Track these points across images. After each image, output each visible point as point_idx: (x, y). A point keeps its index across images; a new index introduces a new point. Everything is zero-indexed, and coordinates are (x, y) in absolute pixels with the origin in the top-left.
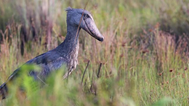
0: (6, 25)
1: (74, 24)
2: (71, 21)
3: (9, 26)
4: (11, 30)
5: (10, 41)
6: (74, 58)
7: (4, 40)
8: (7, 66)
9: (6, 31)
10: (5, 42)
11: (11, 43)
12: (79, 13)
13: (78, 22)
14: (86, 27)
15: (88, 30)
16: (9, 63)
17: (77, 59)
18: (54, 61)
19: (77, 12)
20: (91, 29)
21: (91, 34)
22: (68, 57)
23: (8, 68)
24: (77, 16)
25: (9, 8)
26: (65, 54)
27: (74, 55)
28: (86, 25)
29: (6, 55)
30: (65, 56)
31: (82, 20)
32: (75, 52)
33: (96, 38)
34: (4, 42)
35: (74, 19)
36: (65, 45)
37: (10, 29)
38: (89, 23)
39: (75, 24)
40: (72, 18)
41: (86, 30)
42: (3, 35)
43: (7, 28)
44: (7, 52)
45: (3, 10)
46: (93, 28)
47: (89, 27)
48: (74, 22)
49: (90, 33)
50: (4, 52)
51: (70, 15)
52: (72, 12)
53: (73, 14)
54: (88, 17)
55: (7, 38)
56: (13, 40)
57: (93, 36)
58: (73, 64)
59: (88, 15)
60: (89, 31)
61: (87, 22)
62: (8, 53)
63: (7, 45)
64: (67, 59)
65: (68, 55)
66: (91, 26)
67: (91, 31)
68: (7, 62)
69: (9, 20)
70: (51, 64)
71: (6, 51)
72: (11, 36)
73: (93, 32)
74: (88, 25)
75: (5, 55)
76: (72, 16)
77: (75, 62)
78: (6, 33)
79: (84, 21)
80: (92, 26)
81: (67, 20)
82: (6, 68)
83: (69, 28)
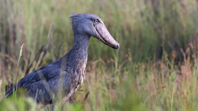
0: (188, 43)
1: (83, 32)
2: (80, 29)
3: (191, 44)
4: (194, 49)
5: (192, 61)
6: (81, 72)
7: (185, 60)
8: (189, 91)
9: (188, 50)
10: (187, 63)
11: (194, 64)
12: (87, 18)
13: (88, 29)
14: (98, 34)
15: (100, 37)
16: (191, 88)
17: (84, 74)
18: (56, 77)
19: (85, 18)
20: (104, 36)
21: (105, 42)
22: (72, 72)
23: (190, 93)
24: (86, 22)
25: (191, 22)
26: (69, 67)
27: (80, 69)
28: (97, 32)
29: (188, 78)
30: (69, 70)
31: (92, 26)
32: (81, 65)
33: (110, 46)
34: (185, 63)
35: (82, 26)
36: (70, 56)
37: (192, 47)
38: (101, 29)
39: (85, 32)
40: (79, 25)
41: (98, 38)
42: (184, 55)
43: (190, 46)
44: (189, 75)
45: (184, 25)
46: (106, 34)
47: (101, 33)
48: (83, 30)
49: (103, 41)
50: (186, 75)
51: (76, 22)
52: (78, 18)
53: (80, 21)
54: (99, 21)
55: (189, 58)
56: (195, 61)
57: (106, 44)
58: (79, 80)
59: (98, 20)
60: (102, 39)
61: (97, 28)
62: (191, 76)
63: (188, 67)
64: (72, 74)
65: (72, 69)
66: (103, 32)
67: (104, 39)
68: (188, 87)
69: (191, 36)
70: (52, 81)
71: (187, 74)
72: (194, 56)
73: (106, 39)
74: (100, 32)
75: (186, 78)
76: (79, 23)
77: (82, 77)
78: (188, 52)
79: (94, 27)
80: (105, 32)
81: (73, 28)
82: (187, 93)
83: (77, 37)
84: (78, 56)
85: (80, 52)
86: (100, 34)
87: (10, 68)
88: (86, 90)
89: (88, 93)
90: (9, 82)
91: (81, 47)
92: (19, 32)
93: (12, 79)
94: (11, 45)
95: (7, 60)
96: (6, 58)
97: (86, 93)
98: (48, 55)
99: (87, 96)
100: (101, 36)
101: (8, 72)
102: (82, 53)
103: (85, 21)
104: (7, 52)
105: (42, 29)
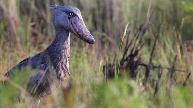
12: (62, 11)
13: (62, 22)
20: (77, 29)
28: (71, 26)
31: (66, 19)
38: (76, 23)
41: (72, 32)
46: (80, 28)
59: (73, 13)
73: (80, 33)
74: (74, 25)
79: (69, 20)
84: (55, 50)
85: (58, 46)
86: (74, 28)
87: (106, 47)
88: (187, 70)
89: (190, 74)
90: (107, 63)
91: (59, 41)
92: (116, 10)
93: (109, 59)
94: (108, 23)
95: (104, 40)
96: (103, 37)
97: (188, 74)
98: (147, 34)
99: (188, 77)
100: (75, 30)
101: (105, 51)
102: (60, 47)
103: (60, 13)
104: (103, 30)
105: (140, 6)
